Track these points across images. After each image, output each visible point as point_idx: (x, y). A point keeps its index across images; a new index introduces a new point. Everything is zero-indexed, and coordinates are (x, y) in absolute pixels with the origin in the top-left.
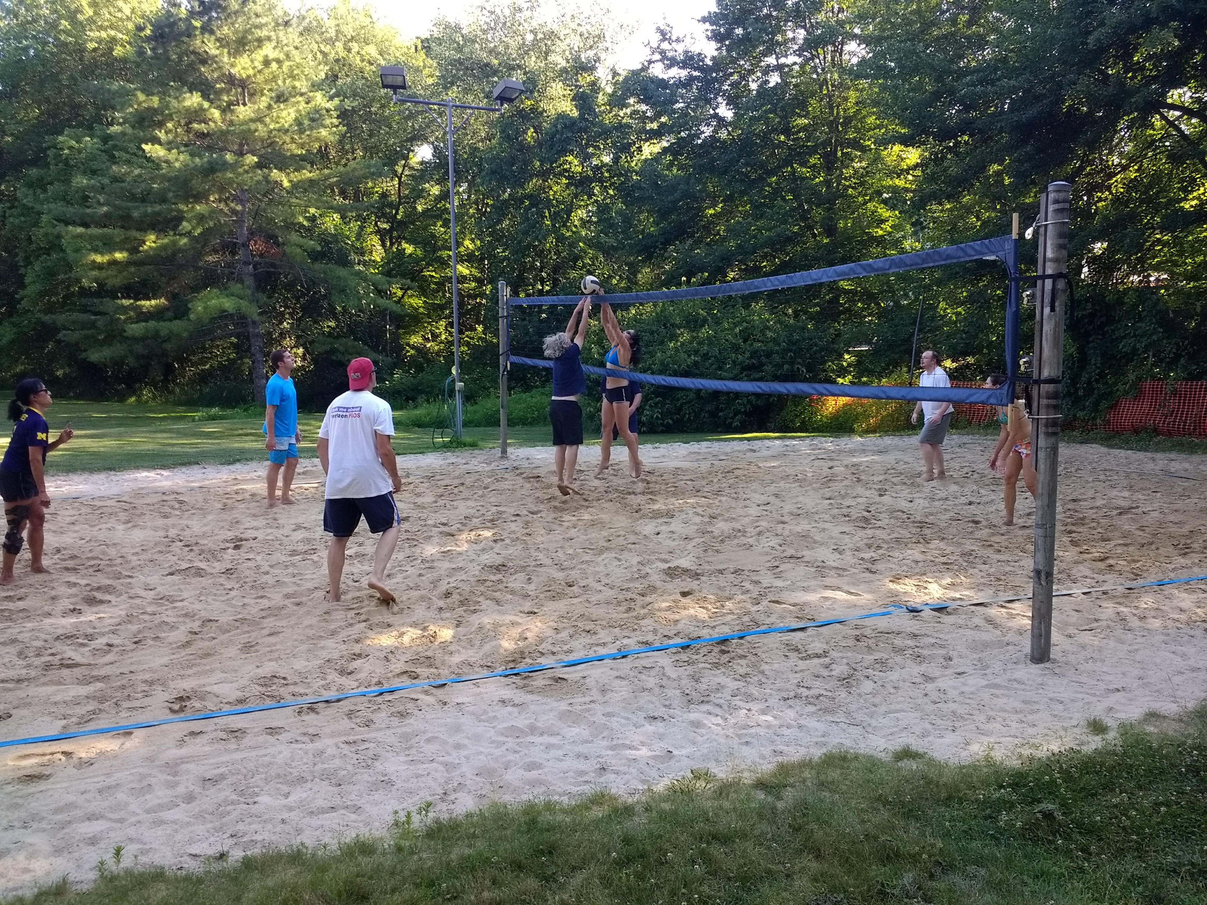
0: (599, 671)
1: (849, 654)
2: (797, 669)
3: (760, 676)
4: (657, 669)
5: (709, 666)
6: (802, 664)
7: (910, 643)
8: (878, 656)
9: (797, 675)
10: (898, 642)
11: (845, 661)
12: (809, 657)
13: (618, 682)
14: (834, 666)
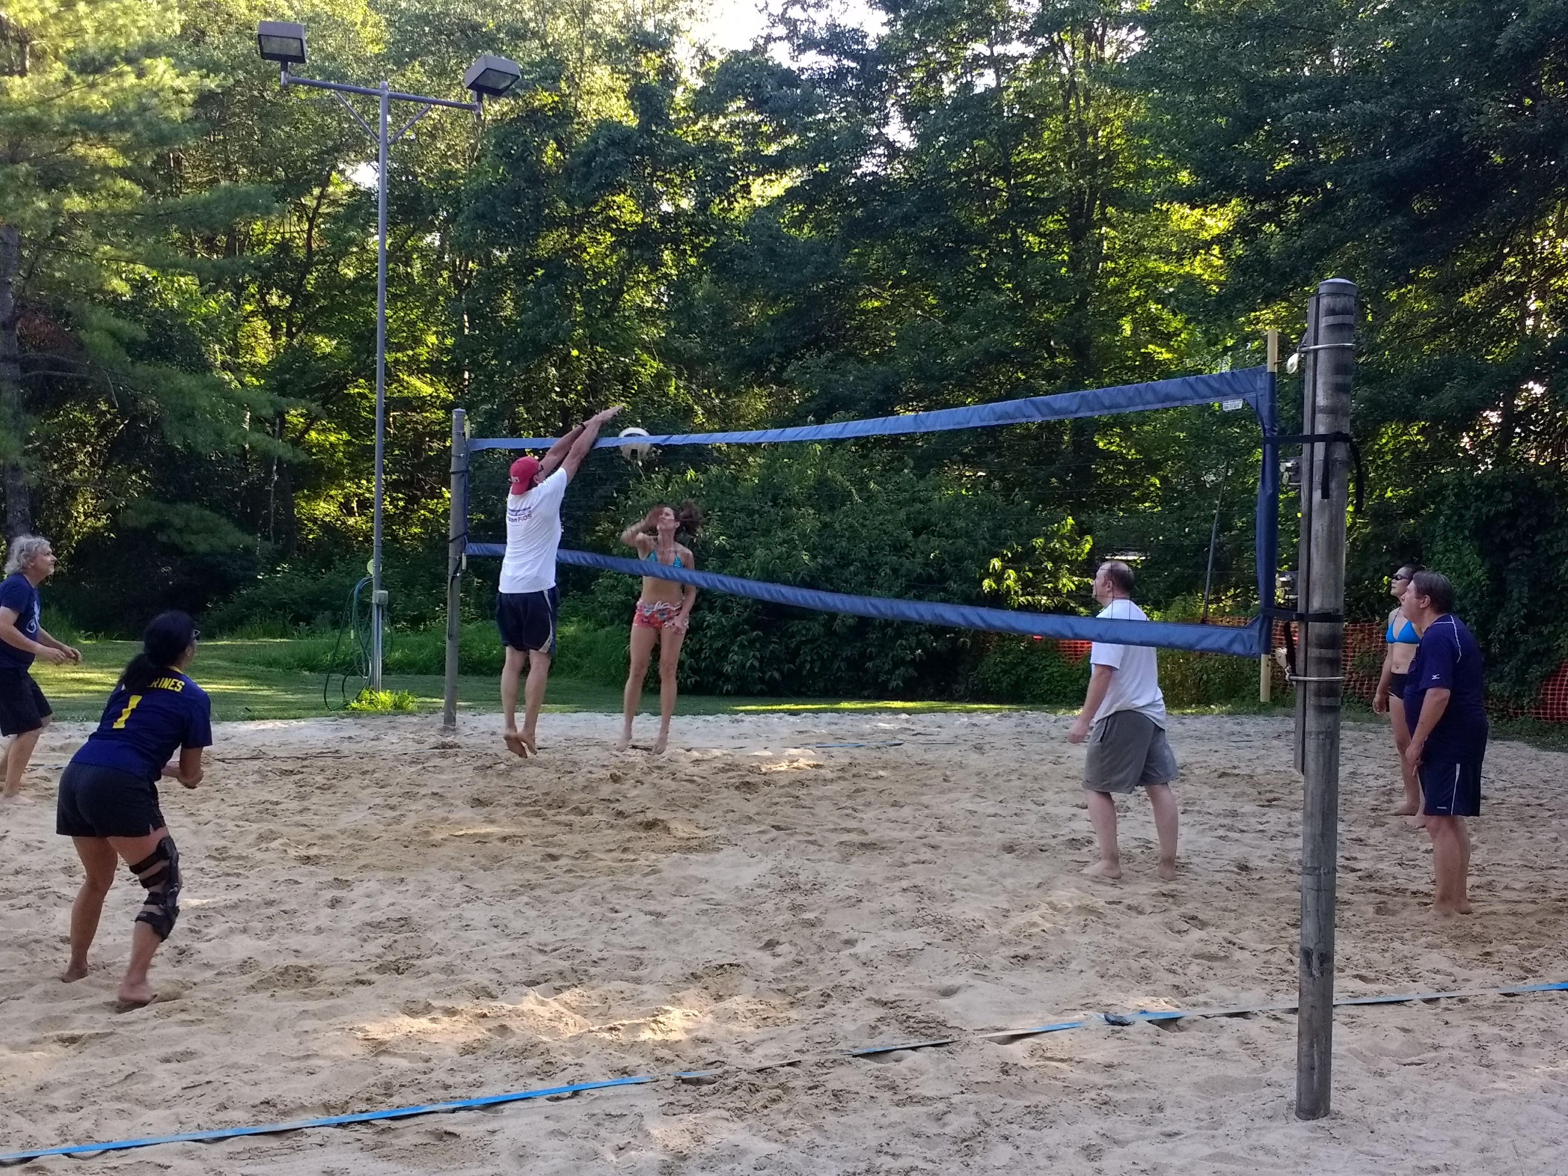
0: (523, 1121)
1: (983, 1097)
2: (884, 1121)
3: (815, 1135)
4: (631, 1118)
5: (726, 1114)
6: (896, 1114)
7: (1098, 1079)
8: (1032, 1100)
9: (883, 1132)
10: (1076, 1075)
11: (972, 1108)
12: (911, 1100)
13: (555, 1143)
14: (949, 1117)
